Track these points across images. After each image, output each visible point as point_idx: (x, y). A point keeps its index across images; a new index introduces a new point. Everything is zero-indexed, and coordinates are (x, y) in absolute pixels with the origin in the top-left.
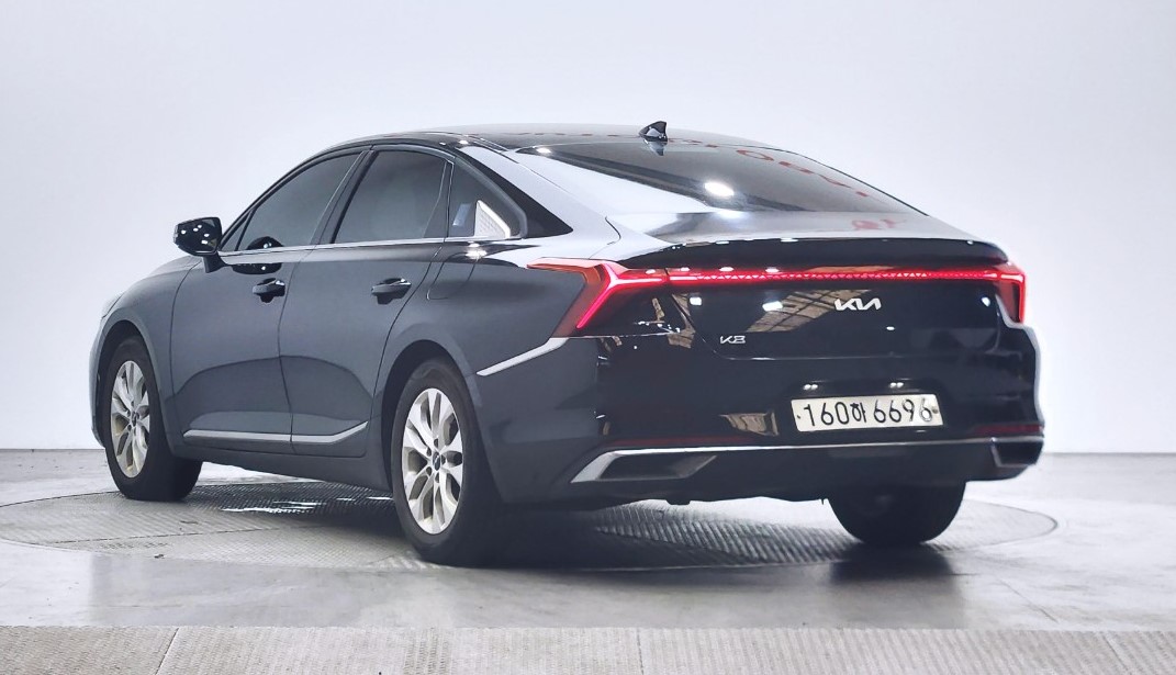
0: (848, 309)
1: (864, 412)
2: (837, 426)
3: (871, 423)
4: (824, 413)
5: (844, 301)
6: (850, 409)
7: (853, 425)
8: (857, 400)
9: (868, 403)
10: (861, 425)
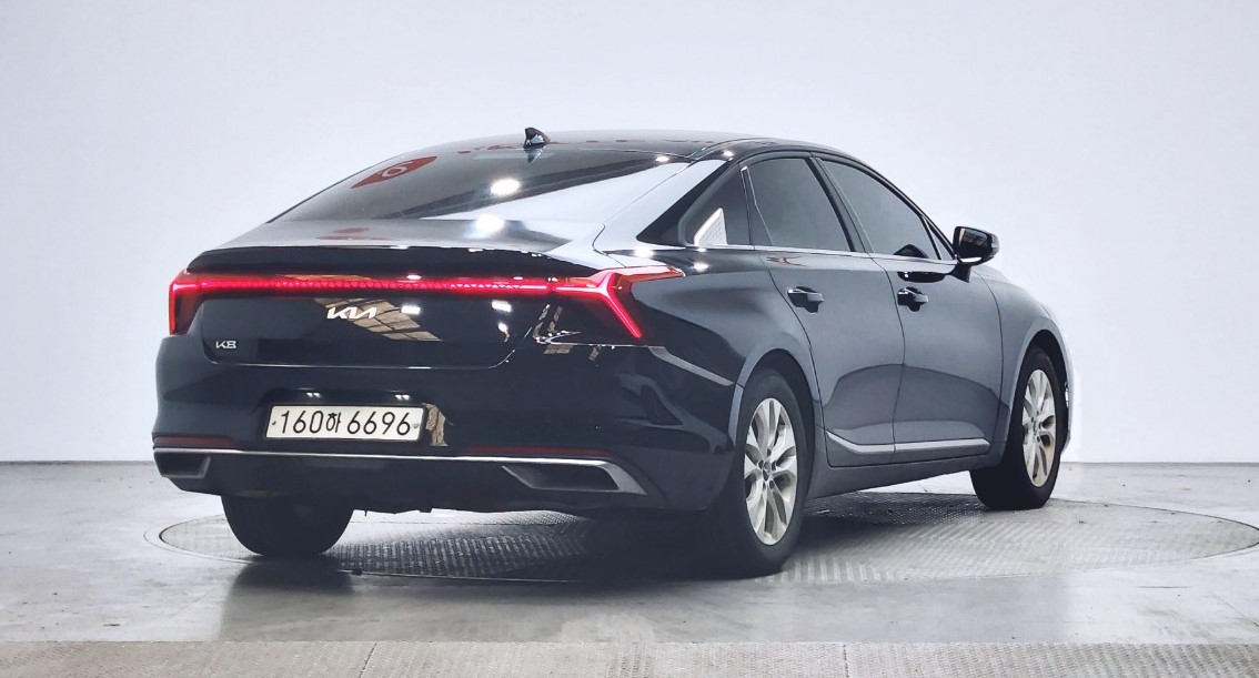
0: (339, 317)
1: (339, 422)
2: (307, 434)
3: (342, 434)
4: (299, 420)
5: (338, 310)
6: (326, 418)
7: (324, 434)
8: (336, 409)
9: (347, 413)
10: (332, 435)
